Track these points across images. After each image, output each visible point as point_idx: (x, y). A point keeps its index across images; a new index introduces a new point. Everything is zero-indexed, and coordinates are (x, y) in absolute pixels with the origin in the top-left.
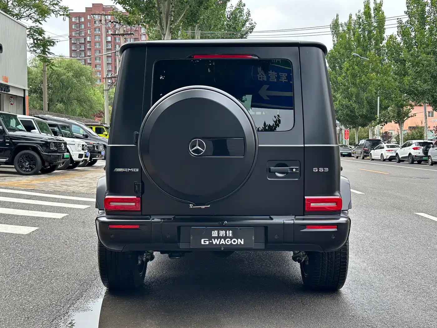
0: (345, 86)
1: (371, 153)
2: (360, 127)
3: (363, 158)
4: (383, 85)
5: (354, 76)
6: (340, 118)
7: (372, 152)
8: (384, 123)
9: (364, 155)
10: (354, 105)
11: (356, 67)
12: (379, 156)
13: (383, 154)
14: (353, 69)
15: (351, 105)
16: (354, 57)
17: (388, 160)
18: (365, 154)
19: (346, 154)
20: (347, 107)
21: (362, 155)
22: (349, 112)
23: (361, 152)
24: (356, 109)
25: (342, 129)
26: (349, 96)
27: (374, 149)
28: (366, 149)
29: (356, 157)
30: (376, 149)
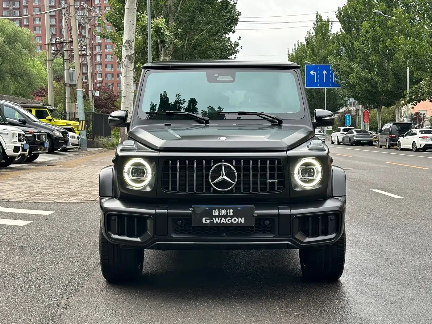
0: (363, 53)
1: (399, 141)
2: (383, 107)
3: (389, 148)
4: (415, 52)
5: (376, 40)
6: (357, 94)
7: (401, 139)
8: (416, 101)
9: (390, 143)
10: (376, 78)
11: (379, 28)
12: (410, 144)
13: (416, 143)
14: (374, 31)
15: (372, 78)
16: (376, 15)
17: (422, 150)
18: (392, 142)
19: (366, 142)
20: (367, 80)
21: (387, 143)
22: (369, 88)
23: (386, 140)
24: (379, 84)
25: (359, 110)
26: (369, 67)
27: (403, 136)
28: (392, 135)
29: (379, 146)
30: (406, 136)
